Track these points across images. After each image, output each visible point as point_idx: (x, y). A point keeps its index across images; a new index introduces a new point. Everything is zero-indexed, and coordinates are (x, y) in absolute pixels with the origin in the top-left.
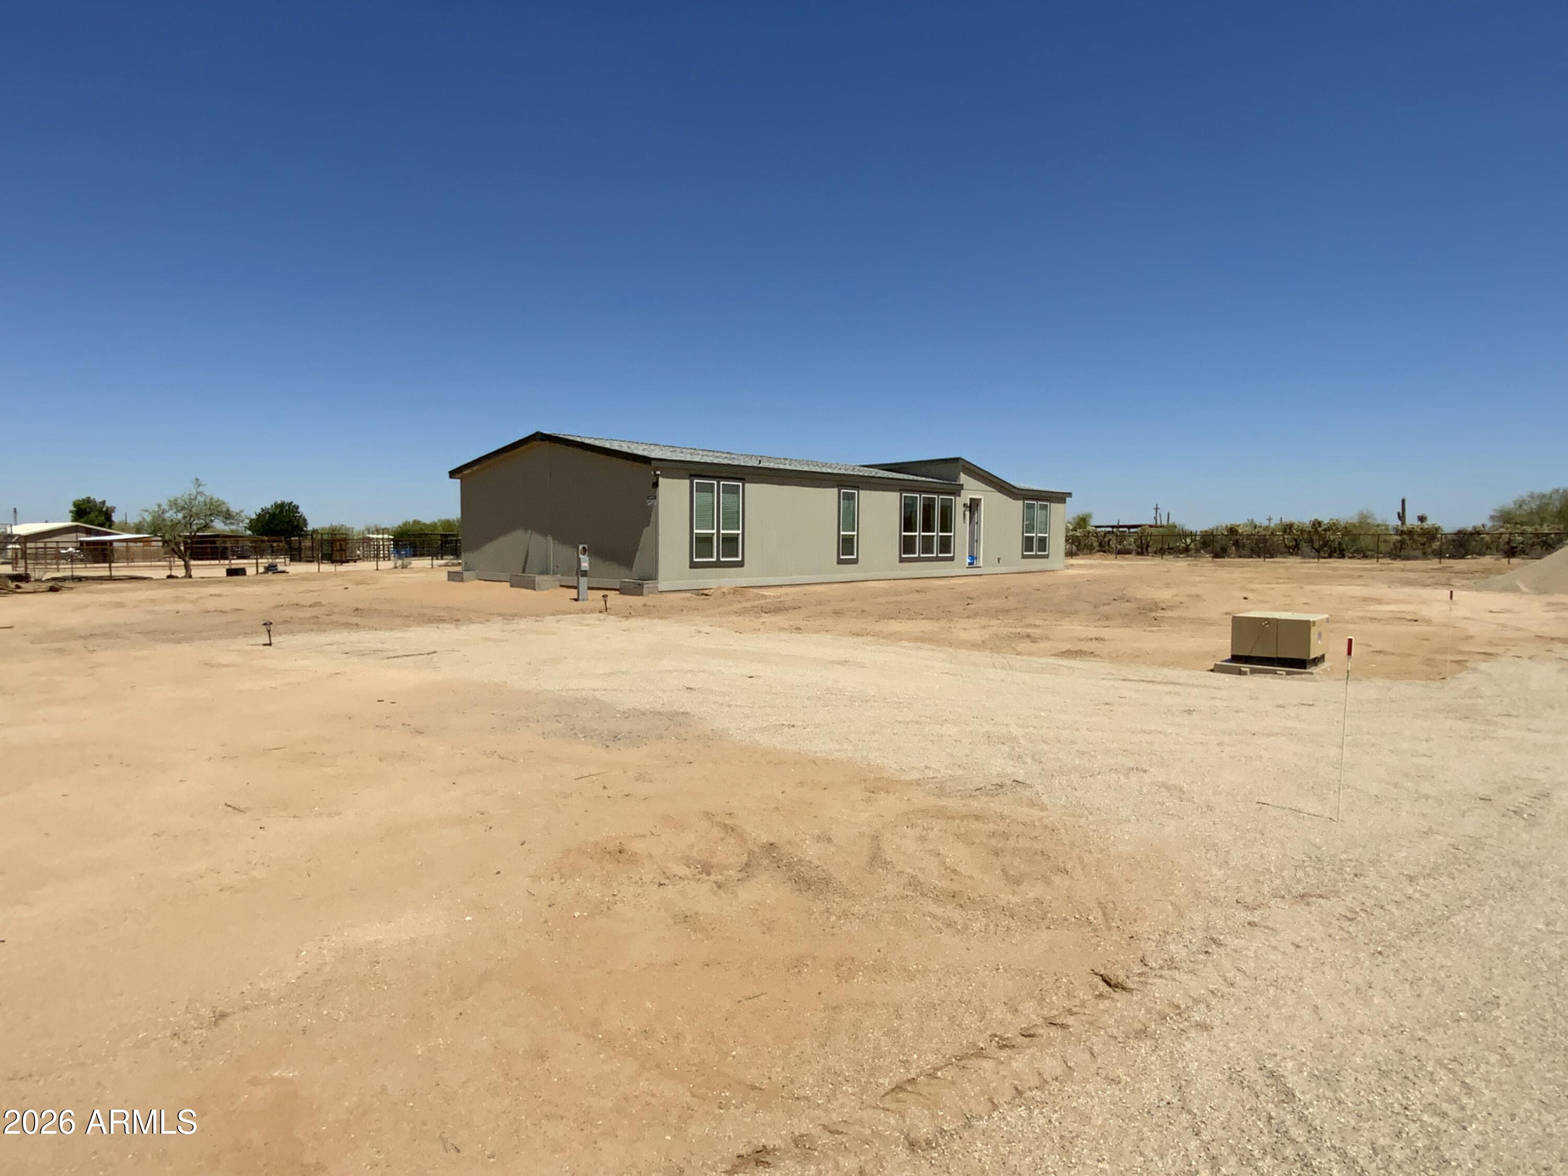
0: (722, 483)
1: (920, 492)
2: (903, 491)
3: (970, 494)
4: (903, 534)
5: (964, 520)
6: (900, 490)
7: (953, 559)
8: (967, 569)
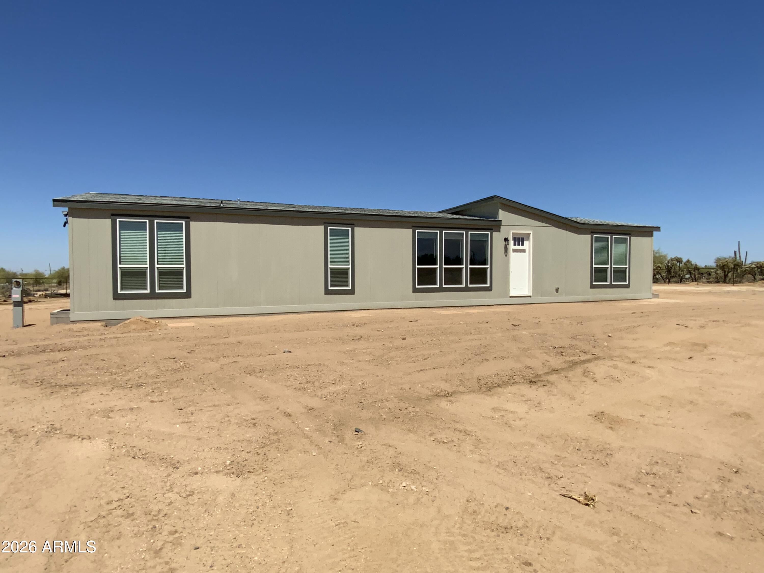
1: (441, 228)
2: (417, 228)
3: (513, 230)
4: (417, 266)
5: (506, 253)
6: (413, 227)
7: (489, 289)
8: (511, 298)
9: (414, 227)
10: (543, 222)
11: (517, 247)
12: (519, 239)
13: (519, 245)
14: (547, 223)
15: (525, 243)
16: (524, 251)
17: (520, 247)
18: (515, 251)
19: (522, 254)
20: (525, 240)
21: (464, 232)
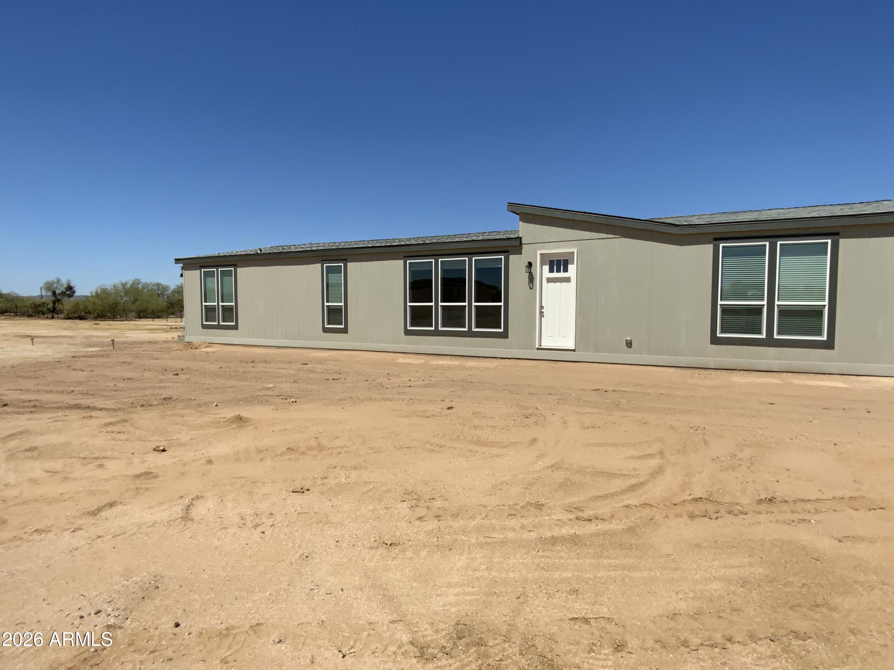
0: (220, 269)
1: (436, 255)
2: (407, 258)
3: (542, 249)
4: (409, 304)
5: (531, 285)
6: (404, 257)
7: (505, 335)
8: (539, 351)
9: (406, 257)
10: (598, 232)
11: (555, 275)
12: (559, 262)
13: (558, 271)
14: (607, 233)
15: (570, 267)
16: (568, 280)
17: (562, 275)
18: (549, 280)
19: (564, 284)
20: (569, 263)
21: (467, 259)
